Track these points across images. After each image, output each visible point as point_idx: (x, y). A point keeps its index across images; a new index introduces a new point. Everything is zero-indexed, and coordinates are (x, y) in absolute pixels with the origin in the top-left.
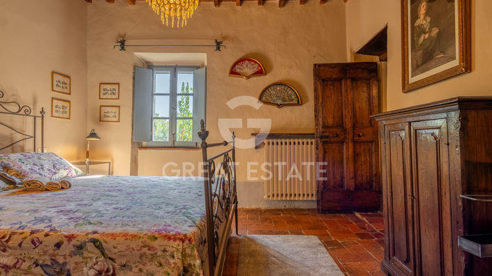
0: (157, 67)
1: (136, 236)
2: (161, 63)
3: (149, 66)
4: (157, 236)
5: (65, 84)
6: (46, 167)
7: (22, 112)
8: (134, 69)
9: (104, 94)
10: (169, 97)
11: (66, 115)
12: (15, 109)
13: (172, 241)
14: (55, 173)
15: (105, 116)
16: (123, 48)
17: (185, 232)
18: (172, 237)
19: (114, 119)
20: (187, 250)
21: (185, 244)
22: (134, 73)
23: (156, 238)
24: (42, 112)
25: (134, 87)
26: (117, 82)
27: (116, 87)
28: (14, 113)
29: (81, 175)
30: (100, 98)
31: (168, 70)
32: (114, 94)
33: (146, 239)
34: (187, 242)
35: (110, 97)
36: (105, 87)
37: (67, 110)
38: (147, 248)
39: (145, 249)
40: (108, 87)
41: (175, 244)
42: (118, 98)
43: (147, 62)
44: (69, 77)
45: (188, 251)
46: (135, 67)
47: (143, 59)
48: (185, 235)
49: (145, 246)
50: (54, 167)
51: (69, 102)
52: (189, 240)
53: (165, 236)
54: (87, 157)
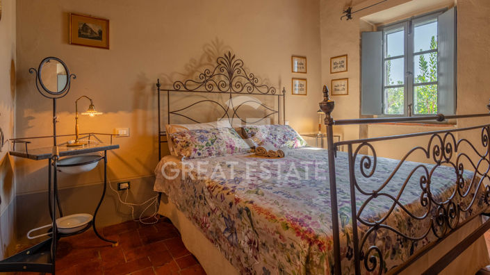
0: (387, 26)
1: (274, 217)
2: (391, 20)
3: (380, 27)
4: (289, 225)
5: (302, 64)
6: (279, 137)
7: (270, 93)
8: (361, 36)
9: (334, 68)
10: (403, 59)
11: (303, 92)
12: (265, 90)
13: (300, 237)
14: (284, 143)
15: (336, 90)
16: (349, 17)
17: (317, 233)
18: (302, 233)
19: (344, 92)
20: (314, 256)
21: (313, 248)
22: (361, 40)
23: (288, 228)
24: (284, 91)
25: (361, 55)
26: (345, 53)
27: (344, 59)
28: (264, 94)
29: (306, 147)
30: (331, 73)
31: (401, 26)
32: (343, 66)
33: (280, 224)
34: (315, 246)
35: (338, 70)
36: (335, 60)
37: (304, 87)
38: (278, 235)
39: (277, 236)
40: (338, 60)
41: (302, 242)
42: (347, 71)
43: (376, 24)
44: (305, 58)
45: (316, 259)
46: (362, 34)
47: (371, 22)
48: (316, 237)
49: (278, 232)
50: (284, 137)
51: (305, 80)
52: (319, 245)
53: (296, 229)
54: (320, 130)
